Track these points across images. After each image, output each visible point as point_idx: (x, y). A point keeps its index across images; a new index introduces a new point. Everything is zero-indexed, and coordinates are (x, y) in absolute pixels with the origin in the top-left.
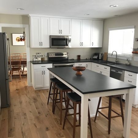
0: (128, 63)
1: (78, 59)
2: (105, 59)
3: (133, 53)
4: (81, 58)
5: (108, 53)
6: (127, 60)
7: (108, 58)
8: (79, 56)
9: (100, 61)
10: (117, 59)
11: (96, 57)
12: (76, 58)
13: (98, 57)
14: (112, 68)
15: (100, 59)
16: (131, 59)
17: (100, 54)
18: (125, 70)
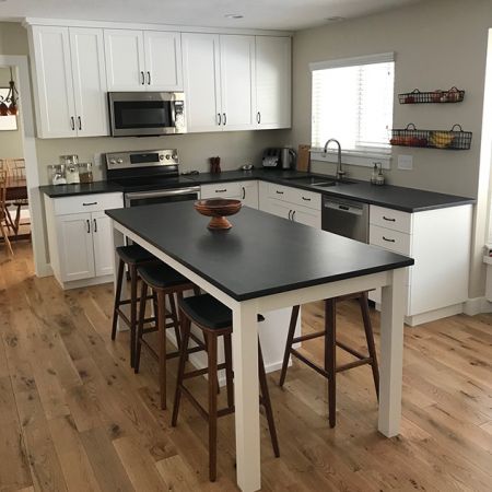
0: (379, 179)
1: (212, 169)
2: (302, 168)
3: (393, 142)
4: (224, 167)
5: (310, 147)
6: (376, 167)
7: (313, 165)
8: (215, 162)
9: (286, 175)
10: (340, 165)
11: (272, 162)
12: (204, 168)
13: (280, 162)
14: (326, 196)
15: (285, 166)
16: (386, 166)
17: (286, 152)
18: (370, 202)
